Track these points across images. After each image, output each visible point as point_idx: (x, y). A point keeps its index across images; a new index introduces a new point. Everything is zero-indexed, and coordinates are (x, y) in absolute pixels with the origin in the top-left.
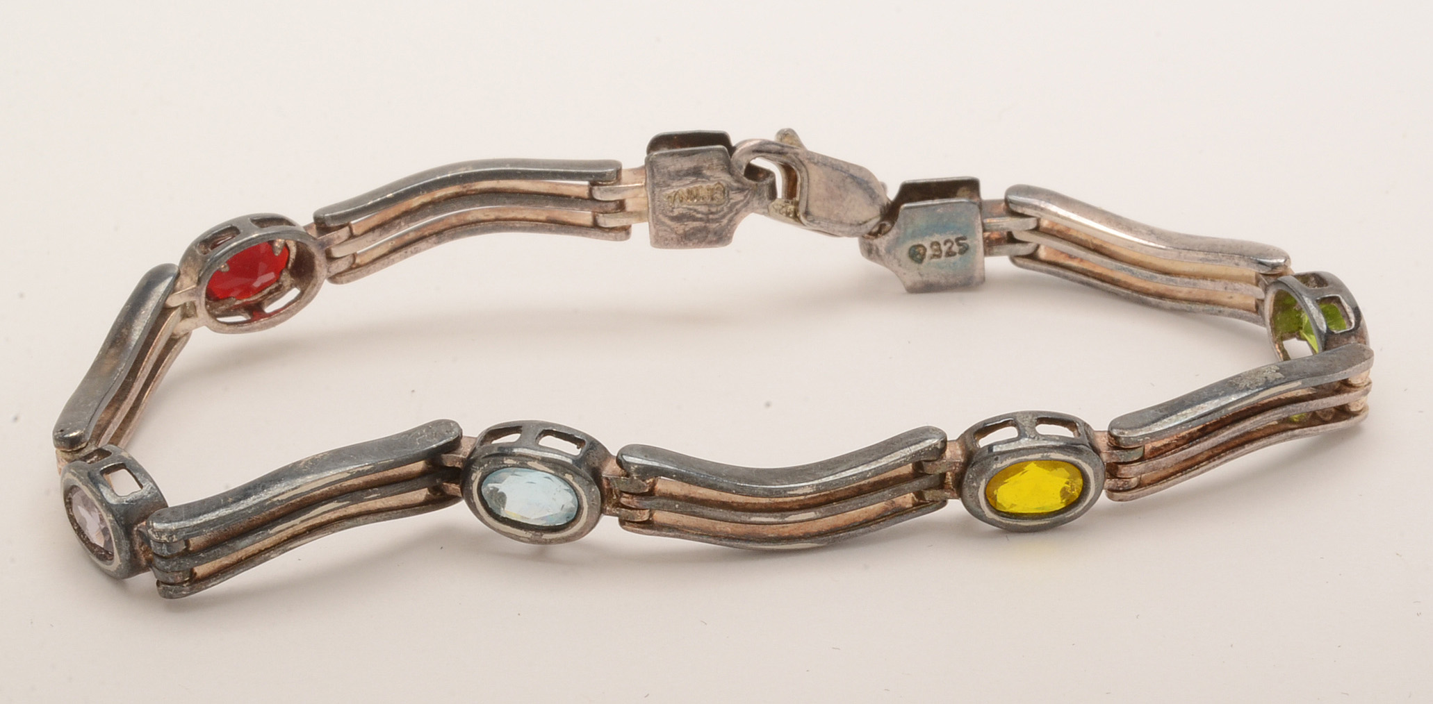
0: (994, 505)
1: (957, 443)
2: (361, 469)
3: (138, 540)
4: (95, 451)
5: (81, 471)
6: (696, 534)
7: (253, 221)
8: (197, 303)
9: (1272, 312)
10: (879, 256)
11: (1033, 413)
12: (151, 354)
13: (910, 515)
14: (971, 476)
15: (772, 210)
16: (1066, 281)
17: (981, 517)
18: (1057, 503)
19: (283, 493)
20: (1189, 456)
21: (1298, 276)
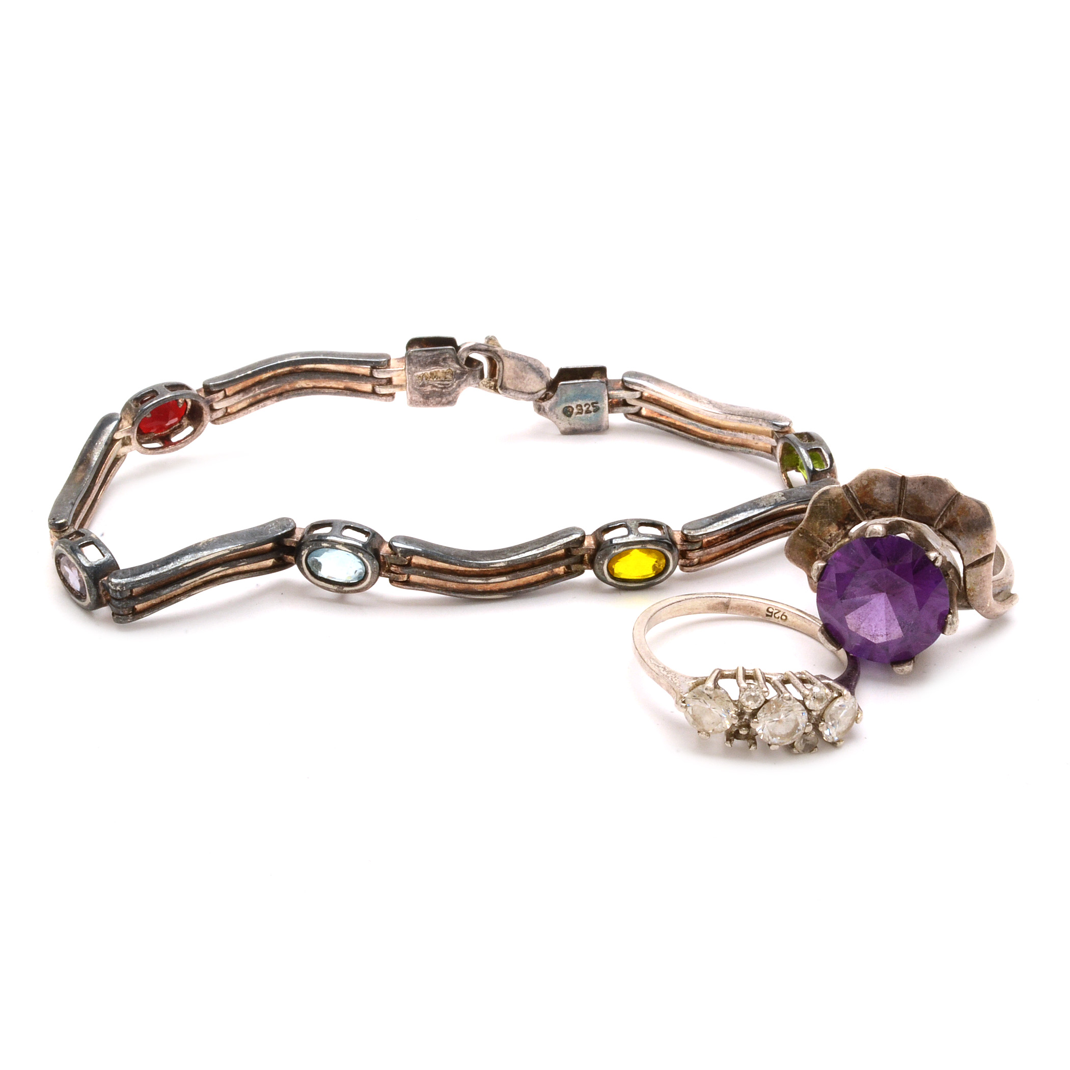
0: (612, 574)
1: (591, 537)
2: (236, 548)
3: (101, 588)
4: (74, 532)
5: (67, 545)
6: (435, 589)
7: (166, 386)
8: (132, 437)
9: (781, 454)
10: (545, 412)
11: (637, 520)
12: (104, 469)
13: (563, 579)
14: (599, 557)
15: (481, 385)
16: (657, 430)
17: (605, 581)
18: (649, 572)
19: (190, 562)
20: (729, 546)
21: (796, 434)
